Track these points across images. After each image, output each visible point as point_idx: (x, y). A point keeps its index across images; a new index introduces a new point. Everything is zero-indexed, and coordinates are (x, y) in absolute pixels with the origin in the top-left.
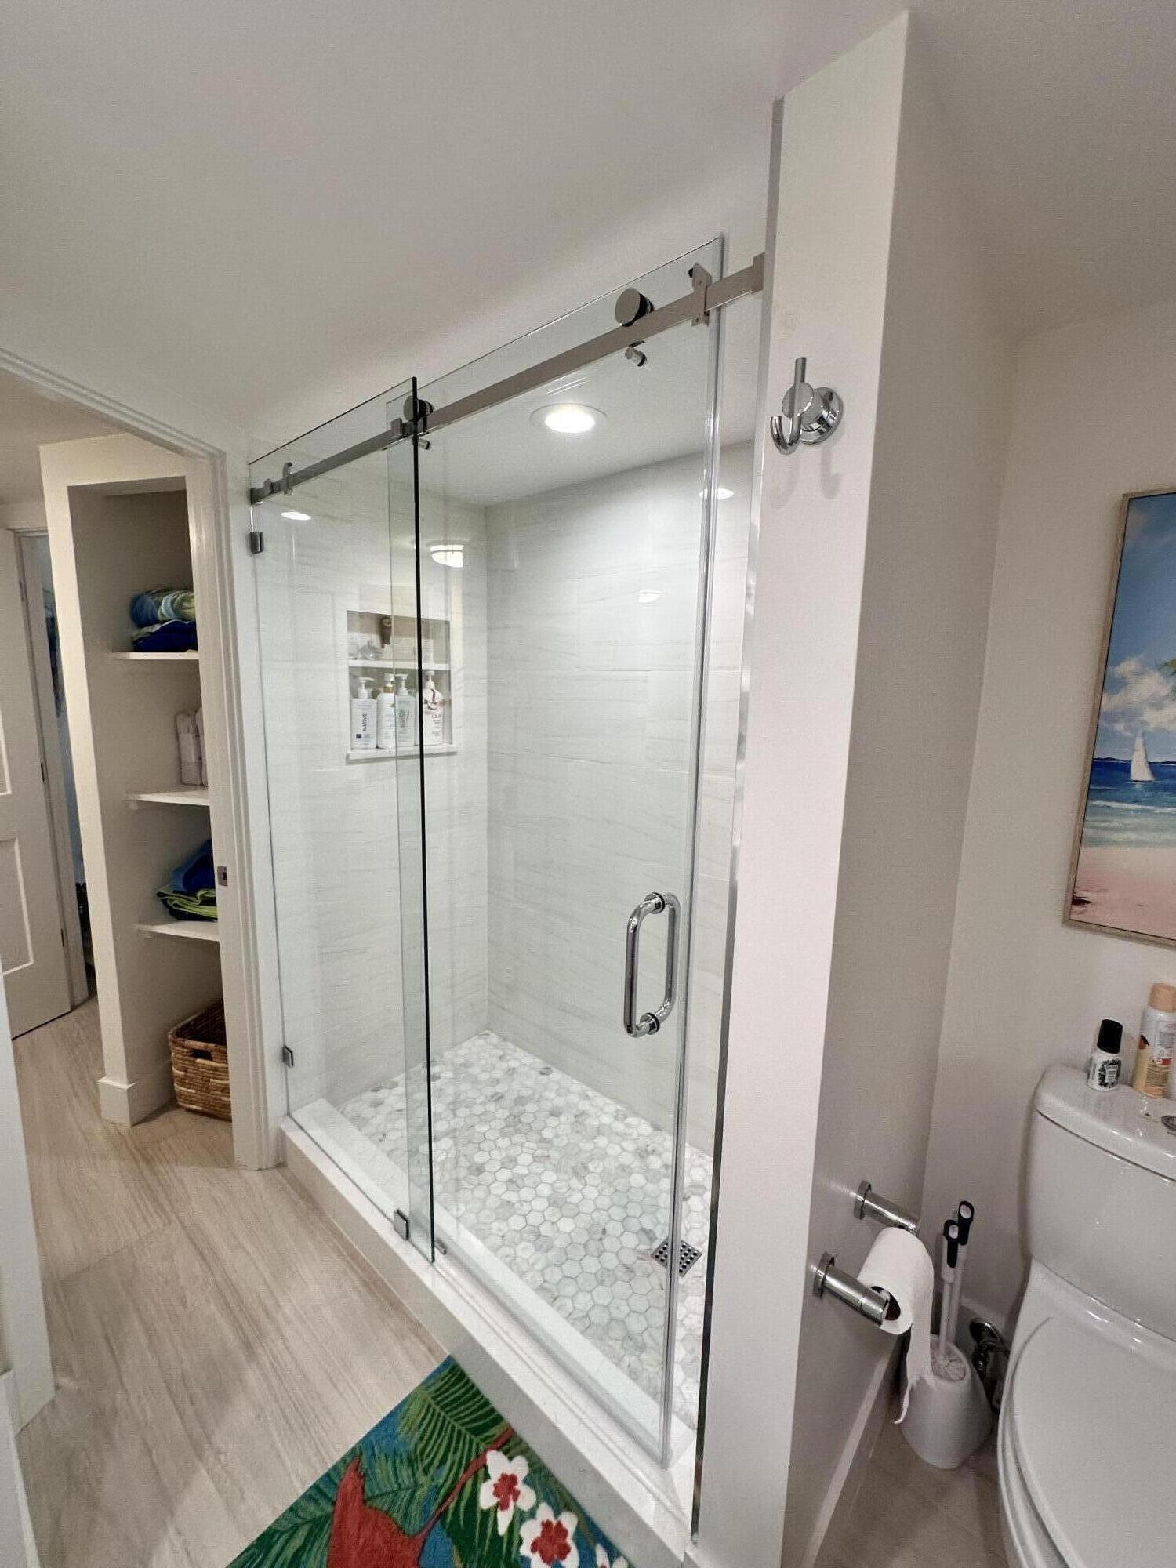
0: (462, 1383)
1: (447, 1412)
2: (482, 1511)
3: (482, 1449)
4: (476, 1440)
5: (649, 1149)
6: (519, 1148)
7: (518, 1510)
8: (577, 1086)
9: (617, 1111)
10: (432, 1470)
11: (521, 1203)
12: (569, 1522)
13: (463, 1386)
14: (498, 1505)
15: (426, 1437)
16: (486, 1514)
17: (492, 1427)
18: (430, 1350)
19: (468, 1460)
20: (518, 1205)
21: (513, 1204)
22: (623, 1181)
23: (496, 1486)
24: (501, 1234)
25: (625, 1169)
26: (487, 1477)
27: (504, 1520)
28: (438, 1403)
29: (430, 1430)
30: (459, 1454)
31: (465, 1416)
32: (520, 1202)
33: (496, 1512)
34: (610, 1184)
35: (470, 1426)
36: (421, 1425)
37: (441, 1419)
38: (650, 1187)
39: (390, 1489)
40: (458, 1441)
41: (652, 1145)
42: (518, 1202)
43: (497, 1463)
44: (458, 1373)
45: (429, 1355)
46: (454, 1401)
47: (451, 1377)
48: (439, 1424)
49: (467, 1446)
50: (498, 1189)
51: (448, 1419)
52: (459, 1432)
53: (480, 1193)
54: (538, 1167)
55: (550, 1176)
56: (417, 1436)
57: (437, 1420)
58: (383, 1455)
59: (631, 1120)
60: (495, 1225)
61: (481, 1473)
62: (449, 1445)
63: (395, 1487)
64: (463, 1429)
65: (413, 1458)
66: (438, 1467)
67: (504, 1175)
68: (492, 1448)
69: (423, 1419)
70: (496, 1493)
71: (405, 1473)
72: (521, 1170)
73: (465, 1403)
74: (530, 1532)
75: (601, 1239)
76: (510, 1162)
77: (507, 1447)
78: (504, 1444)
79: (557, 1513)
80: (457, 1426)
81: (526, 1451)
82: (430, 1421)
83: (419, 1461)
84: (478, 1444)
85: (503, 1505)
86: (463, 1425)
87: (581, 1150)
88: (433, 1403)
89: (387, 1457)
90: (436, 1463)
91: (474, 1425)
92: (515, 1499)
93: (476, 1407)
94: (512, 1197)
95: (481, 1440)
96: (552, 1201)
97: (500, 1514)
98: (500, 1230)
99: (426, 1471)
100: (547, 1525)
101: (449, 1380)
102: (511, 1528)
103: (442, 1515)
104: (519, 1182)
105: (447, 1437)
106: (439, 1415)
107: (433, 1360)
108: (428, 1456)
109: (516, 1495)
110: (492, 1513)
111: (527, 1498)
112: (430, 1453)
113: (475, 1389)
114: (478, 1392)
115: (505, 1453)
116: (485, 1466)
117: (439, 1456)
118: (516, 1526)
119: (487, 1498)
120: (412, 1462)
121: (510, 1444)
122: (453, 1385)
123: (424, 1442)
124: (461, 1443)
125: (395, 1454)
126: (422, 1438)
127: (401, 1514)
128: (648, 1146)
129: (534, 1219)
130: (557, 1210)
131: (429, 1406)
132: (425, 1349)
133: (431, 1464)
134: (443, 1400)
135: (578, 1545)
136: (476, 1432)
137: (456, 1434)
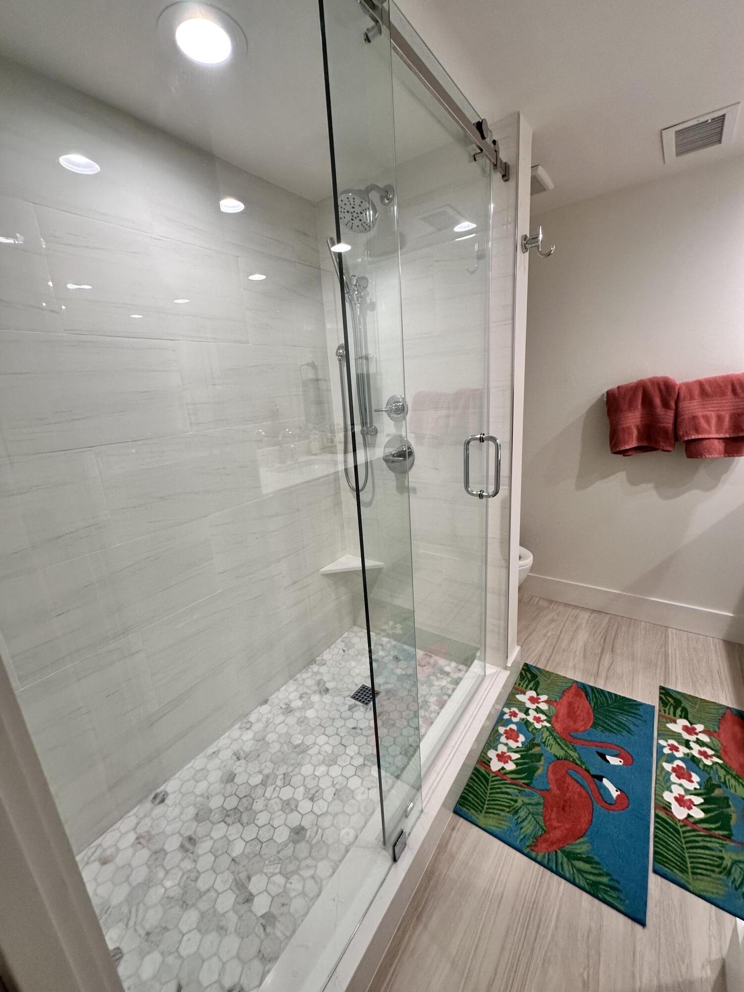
0: (466, 796)
1: (485, 800)
2: (517, 766)
3: (494, 775)
4: (490, 778)
5: (284, 706)
6: (272, 802)
7: (508, 751)
8: (198, 762)
9: (240, 728)
10: (515, 798)
11: (335, 785)
12: (502, 730)
13: (468, 795)
14: (511, 760)
15: (501, 808)
16: (517, 764)
17: (482, 773)
18: (453, 829)
19: (500, 780)
20: (337, 787)
21: (337, 790)
22: (311, 722)
23: (504, 763)
24: (367, 791)
25: (300, 722)
26: (503, 768)
27: (515, 756)
28: (483, 808)
29: (498, 807)
30: (501, 786)
31: (482, 788)
32: (333, 785)
33: (513, 760)
34: (313, 729)
35: (486, 784)
36: (497, 814)
37: (489, 802)
38: (316, 706)
39: (533, 819)
40: (496, 788)
41: (281, 705)
42: (334, 787)
43: (495, 766)
44: (462, 800)
45: (456, 829)
46: (478, 798)
47: (467, 805)
48: (492, 802)
49: (495, 783)
50: (320, 806)
51: (488, 798)
52: (491, 789)
53: (326, 822)
54: (296, 780)
55: (307, 770)
56: (502, 813)
57: (490, 804)
58: (522, 831)
59: (253, 717)
60: (359, 797)
61: (502, 772)
62: (498, 793)
63: (530, 816)
64: (489, 787)
65: (513, 811)
66: (511, 795)
67: (305, 806)
68: (491, 770)
69: (494, 813)
70: (507, 762)
71: (522, 814)
72: (300, 793)
73: (476, 791)
74: (513, 744)
75: (361, 729)
76: (289, 806)
77: (487, 762)
78: (487, 764)
79: (501, 735)
80: (489, 792)
81: (484, 752)
82: (493, 809)
83: (514, 807)
84: (492, 777)
85: (510, 757)
86: (487, 789)
87: (279, 751)
88: (484, 811)
89: (521, 828)
90: (510, 797)
91: (485, 782)
92: (505, 753)
93: (476, 784)
94: (329, 794)
95: (489, 776)
96: (331, 763)
97: (514, 758)
98: (363, 793)
99: (516, 801)
100: (507, 738)
101: (468, 805)
102: (516, 752)
103: (527, 785)
104: (312, 792)
105: (496, 795)
106: (488, 804)
107: (459, 824)
108: (509, 803)
109: (503, 753)
110: (515, 762)
111: (502, 748)
112: (507, 803)
113: (467, 787)
114: (468, 785)
115: (490, 762)
116: (499, 771)
117: (506, 796)
118: (513, 750)
119: (510, 766)
120: (516, 812)
121: (484, 761)
122: (470, 802)
123: (504, 808)
124: (495, 786)
125: (517, 824)
126: (503, 810)
127: (538, 807)
128: (281, 708)
129: (349, 771)
130: (339, 759)
131: (486, 813)
132: (454, 834)
133: (511, 800)
134: (479, 805)
135: (508, 725)
136: (487, 780)
137: (493, 791)
